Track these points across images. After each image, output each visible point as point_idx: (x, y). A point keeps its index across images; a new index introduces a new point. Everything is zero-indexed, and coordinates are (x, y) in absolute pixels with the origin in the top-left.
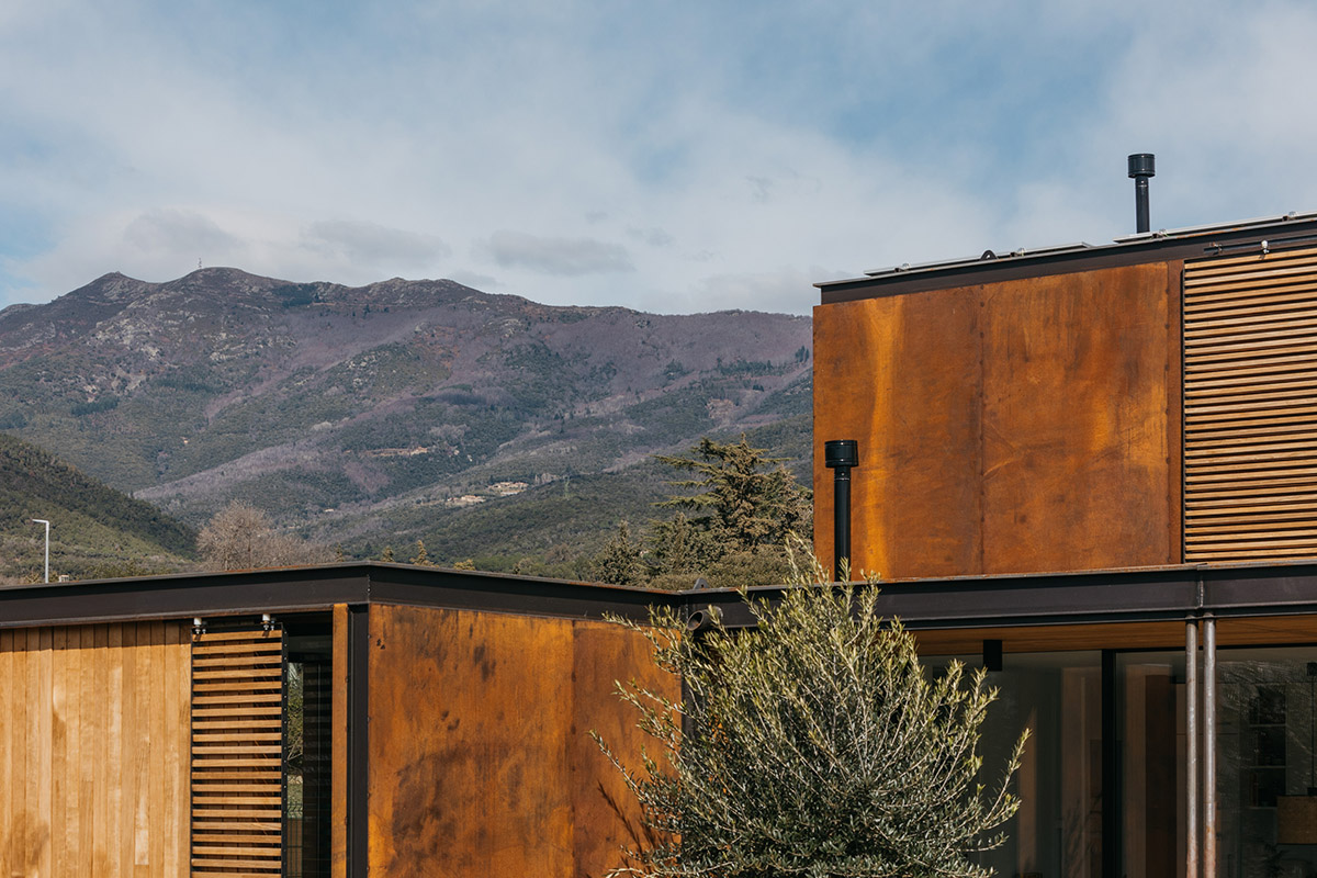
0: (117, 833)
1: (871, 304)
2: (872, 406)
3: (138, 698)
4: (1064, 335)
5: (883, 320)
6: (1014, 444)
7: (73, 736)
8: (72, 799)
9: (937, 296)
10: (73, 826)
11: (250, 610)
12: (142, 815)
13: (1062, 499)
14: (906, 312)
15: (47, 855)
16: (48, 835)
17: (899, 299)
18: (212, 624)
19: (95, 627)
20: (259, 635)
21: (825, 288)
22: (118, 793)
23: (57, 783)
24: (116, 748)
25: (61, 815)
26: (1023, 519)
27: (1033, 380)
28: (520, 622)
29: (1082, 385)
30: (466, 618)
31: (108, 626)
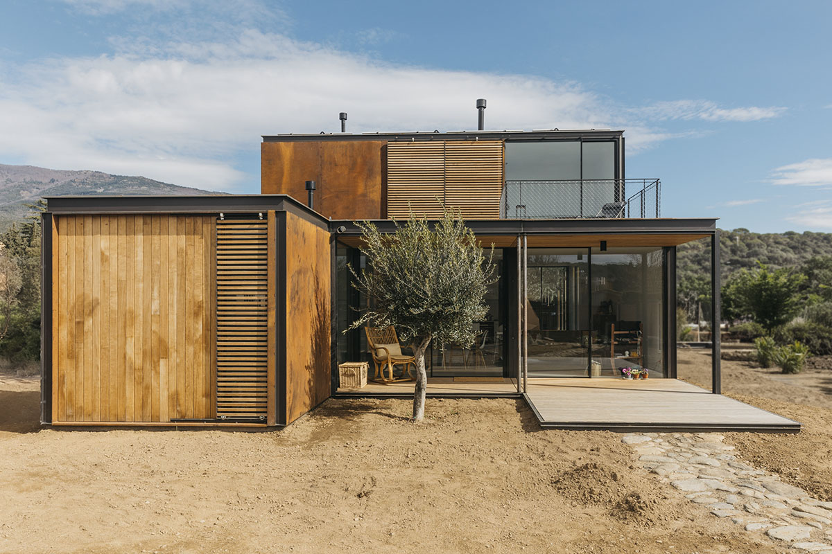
0: (141, 301)
1: (282, 144)
2: (283, 175)
3: (153, 246)
4: (348, 159)
5: (286, 149)
6: (332, 190)
7: (113, 261)
8: (114, 288)
9: (305, 143)
10: (114, 300)
12: (156, 294)
13: (348, 208)
14: (295, 147)
15: (98, 311)
16: (98, 303)
17: (292, 143)
19: (126, 216)
20: (258, 221)
21: (265, 138)
22: (141, 285)
23: (104, 281)
24: (140, 267)
25: (106, 295)
26: (335, 213)
27: (338, 172)
29: (354, 175)
31: (135, 215)
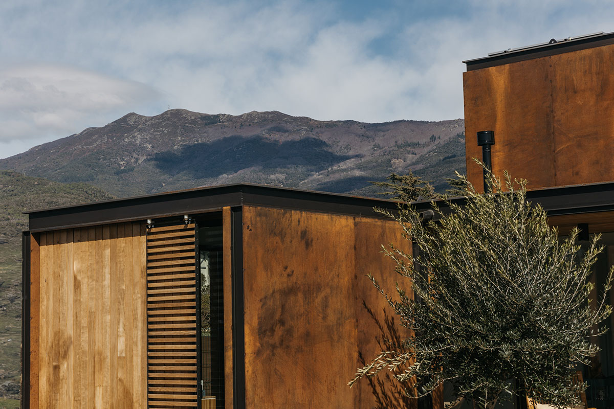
0: (108, 339)
1: (493, 70)
2: (495, 121)
3: (118, 265)
4: (595, 79)
5: (499, 77)
6: (571, 136)
7: (84, 288)
8: (84, 322)
9: (527, 63)
10: (85, 337)
11: (177, 213)
12: (121, 329)
14: (511, 72)
15: (71, 353)
16: (72, 342)
17: (507, 66)
18: (157, 222)
19: (95, 227)
20: (182, 227)
21: (469, 64)
22: (108, 317)
23: (76, 313)
24: (107, 293)
25: (78, 330)
27: (579, 102)
28: (326, 217)
30: (296, 215)
31: (102, 226)
